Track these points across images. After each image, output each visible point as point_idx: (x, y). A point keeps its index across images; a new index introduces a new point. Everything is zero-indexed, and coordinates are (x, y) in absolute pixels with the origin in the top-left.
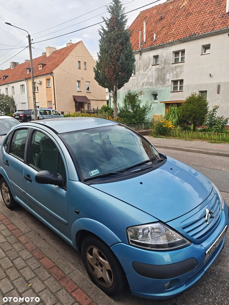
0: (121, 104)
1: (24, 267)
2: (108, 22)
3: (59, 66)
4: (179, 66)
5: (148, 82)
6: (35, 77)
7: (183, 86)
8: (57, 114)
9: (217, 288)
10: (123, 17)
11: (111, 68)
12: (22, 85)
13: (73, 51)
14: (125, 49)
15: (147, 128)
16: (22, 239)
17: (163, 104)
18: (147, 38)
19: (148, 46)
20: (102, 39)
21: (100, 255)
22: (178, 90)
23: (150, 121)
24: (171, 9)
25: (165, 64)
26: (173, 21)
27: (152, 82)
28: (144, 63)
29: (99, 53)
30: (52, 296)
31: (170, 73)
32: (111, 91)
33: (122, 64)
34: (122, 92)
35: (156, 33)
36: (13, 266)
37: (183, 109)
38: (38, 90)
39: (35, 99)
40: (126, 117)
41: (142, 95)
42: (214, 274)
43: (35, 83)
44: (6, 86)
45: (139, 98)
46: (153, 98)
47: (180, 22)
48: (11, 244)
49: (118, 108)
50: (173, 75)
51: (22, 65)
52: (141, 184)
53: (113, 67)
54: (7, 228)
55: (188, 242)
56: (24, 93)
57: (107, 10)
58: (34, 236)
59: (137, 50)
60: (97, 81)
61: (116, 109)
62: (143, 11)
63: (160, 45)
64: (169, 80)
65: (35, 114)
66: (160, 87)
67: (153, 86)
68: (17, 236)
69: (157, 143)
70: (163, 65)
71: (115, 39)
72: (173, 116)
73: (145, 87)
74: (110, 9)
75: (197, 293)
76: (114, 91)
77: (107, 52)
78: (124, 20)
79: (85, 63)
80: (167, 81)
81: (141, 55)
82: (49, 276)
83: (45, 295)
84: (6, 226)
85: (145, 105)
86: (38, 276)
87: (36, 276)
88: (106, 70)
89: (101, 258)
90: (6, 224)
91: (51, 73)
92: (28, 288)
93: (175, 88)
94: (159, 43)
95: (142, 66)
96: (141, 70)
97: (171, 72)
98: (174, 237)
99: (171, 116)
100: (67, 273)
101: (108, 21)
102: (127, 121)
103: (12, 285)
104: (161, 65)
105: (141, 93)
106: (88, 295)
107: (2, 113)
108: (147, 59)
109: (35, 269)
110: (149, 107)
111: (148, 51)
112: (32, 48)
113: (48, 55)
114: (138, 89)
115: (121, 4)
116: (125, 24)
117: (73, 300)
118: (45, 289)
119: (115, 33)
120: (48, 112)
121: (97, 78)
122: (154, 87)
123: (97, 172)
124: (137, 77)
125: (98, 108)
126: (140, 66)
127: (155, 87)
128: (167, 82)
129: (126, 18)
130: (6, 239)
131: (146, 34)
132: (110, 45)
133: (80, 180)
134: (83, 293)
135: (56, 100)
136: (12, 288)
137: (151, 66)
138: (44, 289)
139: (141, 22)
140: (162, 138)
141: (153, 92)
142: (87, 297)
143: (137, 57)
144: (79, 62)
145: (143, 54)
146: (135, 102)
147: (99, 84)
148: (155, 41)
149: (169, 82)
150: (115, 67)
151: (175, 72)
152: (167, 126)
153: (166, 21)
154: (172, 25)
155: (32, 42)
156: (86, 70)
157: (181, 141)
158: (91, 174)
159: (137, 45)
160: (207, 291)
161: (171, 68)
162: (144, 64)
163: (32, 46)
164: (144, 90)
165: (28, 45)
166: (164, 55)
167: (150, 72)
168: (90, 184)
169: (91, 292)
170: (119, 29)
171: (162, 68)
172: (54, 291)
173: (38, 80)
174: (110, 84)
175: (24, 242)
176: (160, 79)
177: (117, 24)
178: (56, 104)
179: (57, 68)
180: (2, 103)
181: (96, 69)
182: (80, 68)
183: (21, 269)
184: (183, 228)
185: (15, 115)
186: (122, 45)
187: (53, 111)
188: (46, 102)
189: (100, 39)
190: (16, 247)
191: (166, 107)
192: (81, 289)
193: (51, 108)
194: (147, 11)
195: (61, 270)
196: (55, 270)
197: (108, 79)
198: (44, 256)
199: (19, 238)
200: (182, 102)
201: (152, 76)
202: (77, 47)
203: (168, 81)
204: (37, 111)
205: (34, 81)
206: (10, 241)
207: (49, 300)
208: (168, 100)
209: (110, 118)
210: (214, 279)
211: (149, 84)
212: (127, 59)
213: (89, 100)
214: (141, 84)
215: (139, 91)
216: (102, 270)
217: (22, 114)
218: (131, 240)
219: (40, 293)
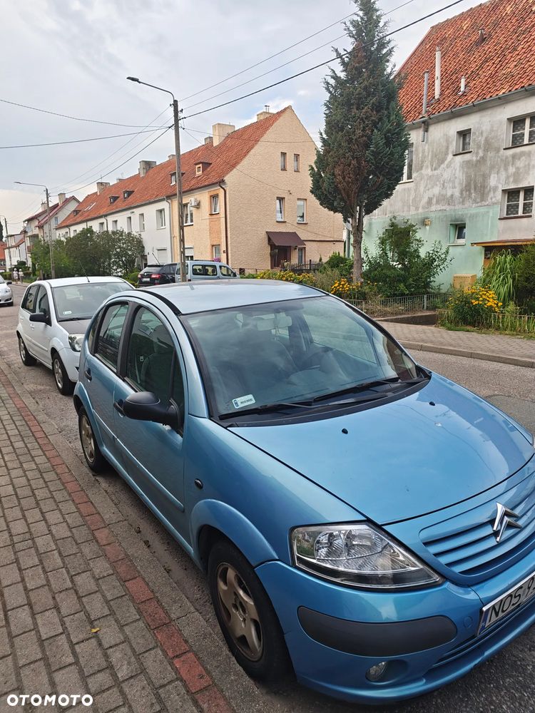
0: (372, 247)
1: (92, 593)
2: (346, 59)
3: (238, 167)
4: (523, 154)
5: (442, 195)
6: (184, 192)
7: (531, 204)
8: (230, 273)
9: (520, 704)
10: (382, 45)
11: (349, 165)
12: (161, 211)
13: (271, 130)
14: (385, 119)
15: (434, 308)
16: (102, 535)
17: (479, 249)
18: (443, 90)
19: (445, 109)
20: (330, 98)
21: (240, 584)
22: (520, 213)
23: (444, 290)
24: (509, 12)
25: (486, 150)
26: (513, 43)
27: (452, 195)
28: (435, 150)
29: (323, 133)
30: (133, 659)
31: (499, 170)
32: (350, 219)
33: (375, 154)
34: (376, 222)
35: (467, 76)
36: (72, 588)
37: (527, 261)
38: (192, 221)
39: (182, 240)
40: (384, 279)
41: (428, 227)
42: (521, 670)
43: (186, 205)
44: (128, 213)
45: (417, 234)
46: (453, 233)
47: (529, 44)
48: (77, 544)
49: (365, 259)
50: (508, 177)
51: (163, 166)
52: (345, 435)
53: (354, 162)
54: (79, 511)
55: (437, 578)
56: (164, 227)
57: (346, 32)
58: (126, 531)
59: (417, 120)
60: (316, 196)
61: (361, 260)
62: (437, 25)
63: (474, 106)
64: (495, 189)
65: (183, 274)
66: (472, 207)
67: (455, 205)
68: (93, 527)
69: (453, 343)
70: (481, 154)
71: (361, 98)
72: (502, 278)
73: (433, 208)
74: (351, 28)
75: (466, 707)
76: (356, 218)
77: (342, 129)
78: (384, 51)
79: (297, 156)
80: (492, 192)
81: (426, 130)
82: (138, 617)
83: (118, 655)
84: (76, 505)
85: (432, 252)
86: (115, 614)
87: (110, 615)
88: (337, 171)
89: (241, 593)
90: (77, 502)
91: (221, 183)
92: (91, 636)
93: (512, 209)
94: (473, 100)
95: (430, 157)
96: (427, 167)
97: (502, 169)
98: (399, 560)
99: (495, 278)
100: (173, 616)
101: (347, 57)
102: (384, 289)
103: (62, 625)
104: (477, 153)
105: (424, 223)
106: (206, 669)
107: (118, 270)
108: (442, 140)
109: (112, 600)
110: (443, 256)
111: (445, 120)
112: (180, 130)
113: (216, 143)
114: (417, 214)
115: (378, 13)
116: (388, 61)
117: (173, 674)
118: (123, 642)
119: (362, 83)
120: (210, 269)
121: (317, 190)
122: (457, 207)
123: (251, 400)
124: (416, 186)
125: (321, 260)
126: (424, 157)
127: (461, 206)
128: (491, 194)
129: (391, 45)
130: (71, 531)
131: (442, 79)
132: (349, 110)
133: (211, 417)
134: (197, 662)
135: (229, 243)
136: (61, 631)
137: (450, 156)
138: (120, 644)
139: (432, 51)
140: (468, 331)
141: (453, 219)
142: (204, 673)
143: (415, 136)
144: (284, 154)
145: (432, 129)
146: (408, 245)
147: (321, 204)
148: (464, 94)
149: (497, 193)
150: (359, 163)
151: (512, 170)
152: (481, 302)
153: (495, 46)
154: (510, 52)
155: (181, 115)
156: (298, 172)
157: (517, 340)
158: (236, 403)
159: (418, 107)
160: (492, 707)
161: (502, 160)
162: (432, 151)
163: (180, 125)
164: (432, 215)
165: (172, 122)
166: (484, 128)
167: (449, 170)
168: (230, 426)
169: (215, 664)
170: (372, 72)
171: (478, 161)
172: (139, 649)
173: (193, 199)
174: (345, 202)
175: (105, 542)
176: (473, 187)
177: (368, 63)
178: (229, 252)
179: (235, 169)
180: (118, 250)
181: (316, 170)
182: (284, 169)
183: (85, 596)
184: (427, 544)
185: (143, 276)
186: (378, 111)
187: (220, 267)
188: (209, 247)
189: (328, 99)
190: (86, 550)
191: (486, 255)
192: (196, 655)
193: (219, 260)
194: (448, 23)
195: (163, 608)
196: (151, 607)
197: (342, 191)
198: (137, 575)
199: (96, 533)
200: (525, 243)
201: (454, 182)
202: (281, 121)
203: (494, 193)
204: (188, 266)
205: (182, 201)
206: (77, 537)
207: (125, 667)
208: (493, 237)
209: (343, 283)
210: (519, 682)
211: (444, 200)
212: (388, 143)
213: (303, 242)
214: (425, 200)
215: (420, 217)
216: (244, 620)
217: (155, 274)
218: (298, 558)
219: (111, 650)
